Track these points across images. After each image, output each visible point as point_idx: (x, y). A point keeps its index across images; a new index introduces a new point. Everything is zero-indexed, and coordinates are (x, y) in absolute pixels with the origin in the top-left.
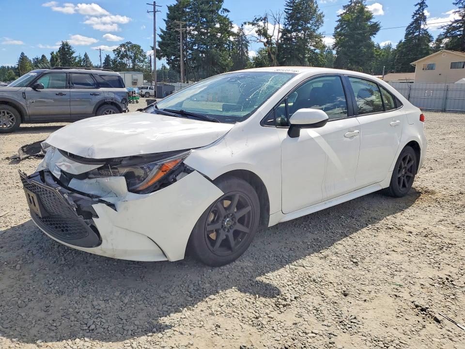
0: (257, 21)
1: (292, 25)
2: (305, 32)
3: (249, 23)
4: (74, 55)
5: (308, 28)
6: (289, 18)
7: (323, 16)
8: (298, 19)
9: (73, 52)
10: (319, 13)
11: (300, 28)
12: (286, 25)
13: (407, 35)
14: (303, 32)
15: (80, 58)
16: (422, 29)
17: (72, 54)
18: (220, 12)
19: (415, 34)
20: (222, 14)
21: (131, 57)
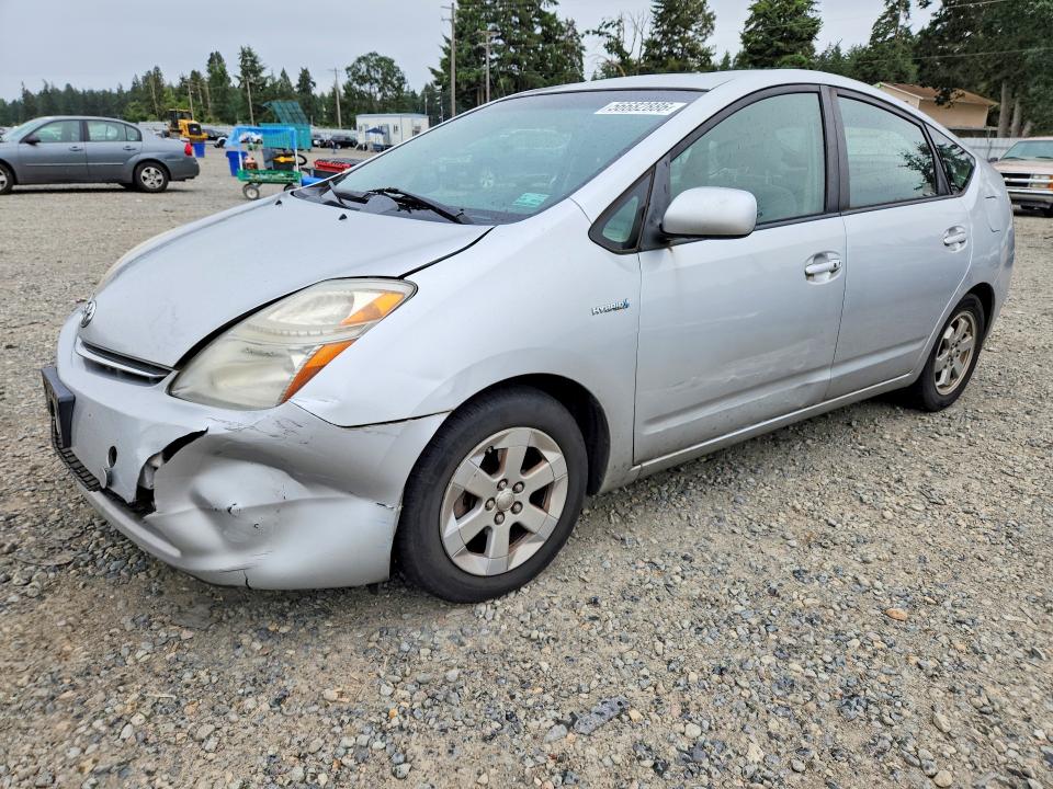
0: (607, 26)
1: (664, 34)
2: (683, 45)
3: (594, 32)
4: (264, 74)
5: (688, 39)
6: (658, 21)
7: (714, 18)
8: (673, 25)
9: (262, 69)
10: (707, 12)
11: (676, 38)
12: (653, 35)
13: (874, 38)
14: (680, 45)
15: (273, 79)
16: (902, 26)
17: (260, 71)
18: (542, 7)
19: (888, 37)
20: (546, 10)
21: (377, 81)
